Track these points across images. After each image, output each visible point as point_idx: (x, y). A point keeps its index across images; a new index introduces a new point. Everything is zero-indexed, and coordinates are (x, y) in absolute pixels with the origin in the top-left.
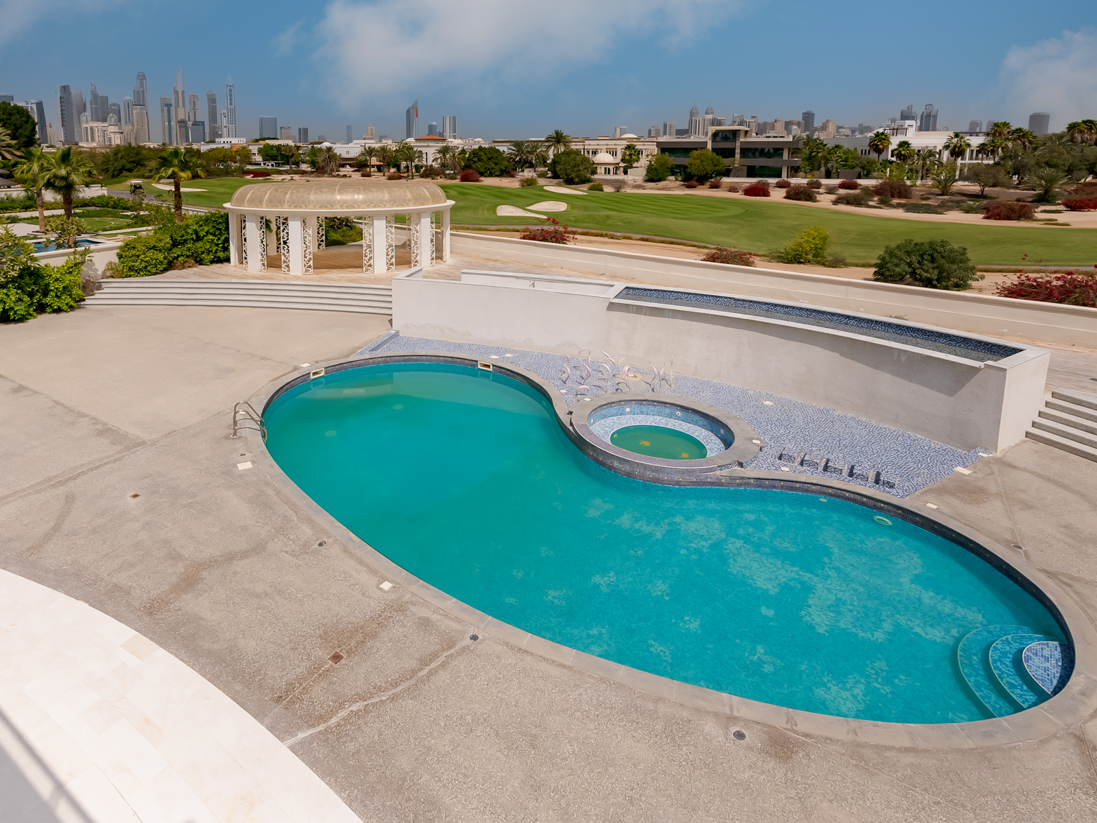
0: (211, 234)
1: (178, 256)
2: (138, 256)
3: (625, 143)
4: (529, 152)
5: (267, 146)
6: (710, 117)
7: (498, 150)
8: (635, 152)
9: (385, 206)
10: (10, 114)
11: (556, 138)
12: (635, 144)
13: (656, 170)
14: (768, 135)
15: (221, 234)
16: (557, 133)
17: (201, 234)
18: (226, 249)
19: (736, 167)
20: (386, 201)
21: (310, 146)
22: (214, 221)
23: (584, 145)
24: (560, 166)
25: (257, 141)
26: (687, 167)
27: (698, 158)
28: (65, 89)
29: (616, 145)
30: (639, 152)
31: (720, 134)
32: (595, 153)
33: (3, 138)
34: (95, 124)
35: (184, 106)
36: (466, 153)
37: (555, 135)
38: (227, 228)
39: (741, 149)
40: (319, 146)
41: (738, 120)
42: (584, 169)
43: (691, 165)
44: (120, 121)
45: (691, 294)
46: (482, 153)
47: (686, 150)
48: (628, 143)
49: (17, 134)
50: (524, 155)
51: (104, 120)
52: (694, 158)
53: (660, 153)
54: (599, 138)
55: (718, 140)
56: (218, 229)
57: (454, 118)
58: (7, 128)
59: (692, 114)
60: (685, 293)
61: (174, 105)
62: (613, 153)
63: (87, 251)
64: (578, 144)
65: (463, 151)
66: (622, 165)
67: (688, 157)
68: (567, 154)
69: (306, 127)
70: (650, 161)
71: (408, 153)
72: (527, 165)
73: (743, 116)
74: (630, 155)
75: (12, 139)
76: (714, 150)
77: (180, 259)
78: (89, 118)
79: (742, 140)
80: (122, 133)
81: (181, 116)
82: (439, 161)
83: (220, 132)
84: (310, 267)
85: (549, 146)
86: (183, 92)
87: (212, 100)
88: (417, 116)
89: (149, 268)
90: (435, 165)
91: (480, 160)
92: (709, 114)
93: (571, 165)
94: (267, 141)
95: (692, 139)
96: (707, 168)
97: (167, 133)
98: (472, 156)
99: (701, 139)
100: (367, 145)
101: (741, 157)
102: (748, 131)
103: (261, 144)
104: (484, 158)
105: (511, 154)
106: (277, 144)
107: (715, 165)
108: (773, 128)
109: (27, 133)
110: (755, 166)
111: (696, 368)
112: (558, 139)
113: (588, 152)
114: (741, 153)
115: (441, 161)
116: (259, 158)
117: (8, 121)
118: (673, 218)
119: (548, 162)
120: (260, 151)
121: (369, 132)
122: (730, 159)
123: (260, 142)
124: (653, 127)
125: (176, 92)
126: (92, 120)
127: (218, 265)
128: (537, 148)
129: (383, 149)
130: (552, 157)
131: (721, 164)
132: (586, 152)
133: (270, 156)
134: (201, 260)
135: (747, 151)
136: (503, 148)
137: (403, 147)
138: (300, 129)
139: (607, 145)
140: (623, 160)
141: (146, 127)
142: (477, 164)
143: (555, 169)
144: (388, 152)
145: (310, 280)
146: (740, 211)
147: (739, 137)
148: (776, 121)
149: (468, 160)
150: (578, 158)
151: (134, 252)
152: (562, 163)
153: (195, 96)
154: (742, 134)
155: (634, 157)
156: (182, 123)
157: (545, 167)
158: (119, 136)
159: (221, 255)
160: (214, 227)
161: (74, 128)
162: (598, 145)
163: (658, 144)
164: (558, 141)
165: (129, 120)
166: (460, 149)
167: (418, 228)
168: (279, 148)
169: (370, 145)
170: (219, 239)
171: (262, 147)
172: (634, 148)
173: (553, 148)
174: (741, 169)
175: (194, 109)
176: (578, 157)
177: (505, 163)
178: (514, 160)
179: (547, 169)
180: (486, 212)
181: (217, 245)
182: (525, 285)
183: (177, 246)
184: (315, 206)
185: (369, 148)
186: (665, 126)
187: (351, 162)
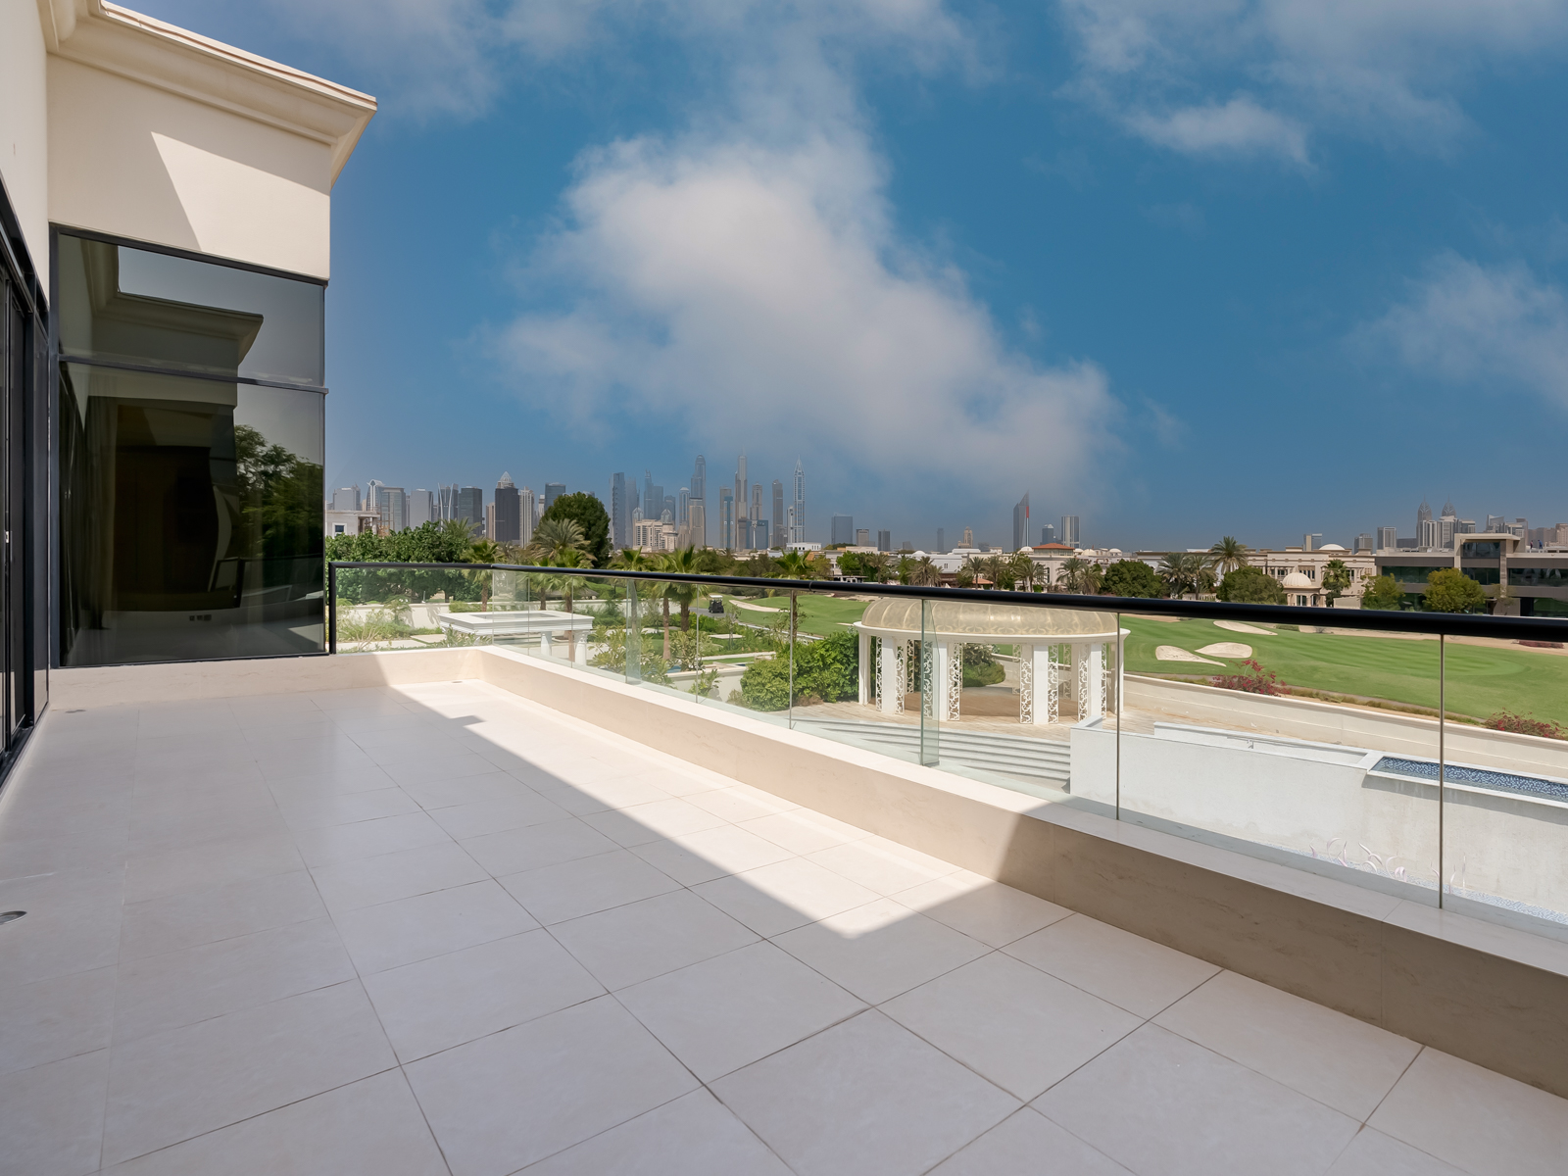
0: (838, 661)
1: (804, 688)
2: (764, 685)
3: (1326, 557)
4: (1189, 570)
5: (848, 555)
6: (1450, 519)
7: (1146, 566)
8: (1343, 572)
9: (1047, 632)
10: (585, 508)
11: (1226, 550)
12: (1343, 559)
13: (1376, 600)
14: (1552, 548)
15: (849, 663)
16: (1227, 542)
17: (829, 660)
18: (854, 682)
19: (1503, 599)
20: (1049, 626)
21: (900, 556)
22: (841, 645)
23: (1266, 561)
24: (1234, 592)
25: (835, 547)
26: (1424, 598)
27: (1441, 584)
28: (619, 477)
29: (1313, 561)
30: (1350, 573)
31: (1474, 547)
32: (1283, 572)
33: (577, 537)
34: (648, 523)
35: (745, 500)
36: (1101, 570)
37: (1224, 545)
38: (856, 656)
39: (1509, 570)
40: (912, 556)
41: (1495, 525)
42: (1270, 596)
43: (1431, 594)
44: (674, 519)
45: (1481, 771)
46: (1124, 570)
47: (1420, 571)
48: (1332, 559)
49: (590, 533)
50: (1182, 573)
51: (658, 518)
52: (1435, 583)
53: (1380, 574)
54: (1287, 550)
55: (1471, 556)
56: (846, 656)
57: (1077, 519)
58: (581, 525)
59: (1421, 516)
60: (1473, 770)
61: (734, 498)
62: (1311, 574)
63: (714, 674)
64: (1257, 558)
65: (1098, 567)
66: (1324, 591)
67: (1426, 581)
68: (1244, 573)
69: (887, 530)
70: (1367, 587)
71: (1025, 568)
72: (1186, 589)
73: (1502, 518)
74: (1336, 576)
75: (586, 539)
76: (1465, 570)
77: (805, 692)
78: (642, 515)
79: (1509, 555)
80: (677, 534)
81: (742, 514)
82: (1065, 581)
83: (785, 536)
84: (955, 710)
85: (1217, 561)
86: (746, 481)
87: (778, 492)
88: (1028, 516)
89: (775, 700)
90: (1062, 586)
91: (1122, 580)
92: (1448, 515)
93: (1251, 590)
94: (848, 549)
95: (1430, 553)
96: (1457, 599)
97: (725, 535)
98: (1111, 574)
99: (1446, 553)
100: (972, 557)
101: (1509, 584)
102: (1518, 541)
103: (840, 553)
104: (1127, 576)
105: (1164, 572)
106: (859, 552)
107: (1469, 595)
108: (1554, 539)
109: (599, 532)
110: (1533, 599)
111: (1498, 881)
112: (1229, 551)
113: (1273, 571)
114: (1509, 576)
115: (1069, 581)
116: (837, 572)
117: (583, 517)
118: (1412, 675)
119: (1215, 585)
120: (839, 561)
121: (966, 538)
122: (1494, 586)
123: (839, 549)
124: (1361, 535)
125: (738, 481)
126: (645, 518)
127: (844, 703)
128: (1199, 563)
129: (994, 561)
130: (1221, 577)
131: (1479, 593)
132: (1269, 573)
133: (851, 569)
134: (827, 695)
135: (1517, 573)
136: (1154, 564)
137: (1019, 559)
138: (880, 533)
139: (1300, 561)
140: (1325, 585)
141: (703, 527)
142: (1119, 586)
143: (1226, 595)
144: (999, 565)
145: (958, 728)
146: (1515, 669)
147: (1505, 550)
148: (1558, 527)
149: (1106, 580)
150: (1260, 580)
151: (759, 680)
152: (1237, 587)
153: (758, 487)
154: (1509, 547)
155: (1342, 580)
156: (744, 523)
157: (1212, 592)
158: (673, 538)
159: (848, 689)
160: (841, 653)
161: (625, 527)
162: (1287, 560)
163: (1378, 560)
164: (1230, 555)
165: (685, 520)
166: (1092, 564)
167: (1086, 665)
168: (861, 557)
169: (976, 556)
170: (846, 669)
171: (841, 555)
172: (1341, 567)
173: (1222, 564)
174: (1511, 603)
175: (757, 504)
176: (1260, 577)
177: (1156, 585)
178: (1168, 581)
179: (1214, 595)
180: (1141, 655)
181: (844, 676)
182: (1243, 746)
183: (802, 675)
184: (964, 629)
185: (976, 559)
186: (1380, 533)
187: (951, 580)
